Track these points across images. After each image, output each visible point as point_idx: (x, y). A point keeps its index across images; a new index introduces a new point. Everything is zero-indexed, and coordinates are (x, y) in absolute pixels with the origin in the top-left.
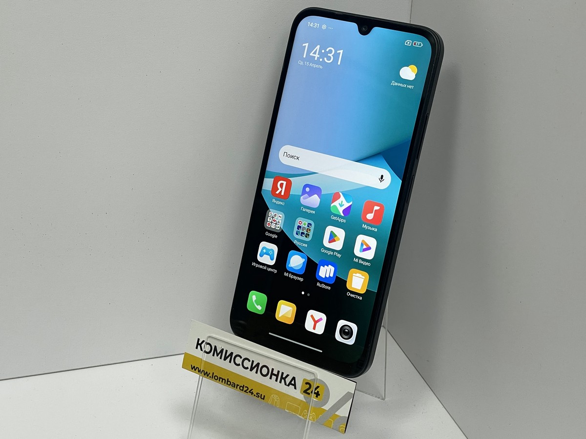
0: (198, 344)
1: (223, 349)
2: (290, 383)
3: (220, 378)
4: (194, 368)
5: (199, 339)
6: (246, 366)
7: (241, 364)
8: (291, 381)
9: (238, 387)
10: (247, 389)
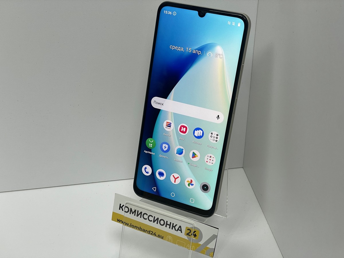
0: (120, 207)
1: (136, 210)
2: (178, 230)
4: (119, 221)
5: (121, 204)
6: (150, 220)
7: (147, 219)
8: (179, 228)
9: (147, 231)
10: (152, 232)
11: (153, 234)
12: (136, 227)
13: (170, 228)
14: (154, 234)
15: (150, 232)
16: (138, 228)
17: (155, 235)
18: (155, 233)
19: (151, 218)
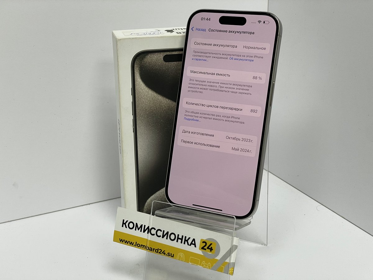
0: (123, 223)
1: (142, 225)
2: (191, 244)
3: (141, 245)
4: (121, 241)
5: (124, 220)
6: (159, 235)
7: (155, 234)
8: (192, 242)
9: (154, 250)
10: (160, 251)
11: (161, 252)
12: (142, 246)
13: (181, 243)
14: (163, 253)
15: (158, 250)
16: (144, 247)
17: (165, 254)
18: (164, 251)
19: (160, 233)
